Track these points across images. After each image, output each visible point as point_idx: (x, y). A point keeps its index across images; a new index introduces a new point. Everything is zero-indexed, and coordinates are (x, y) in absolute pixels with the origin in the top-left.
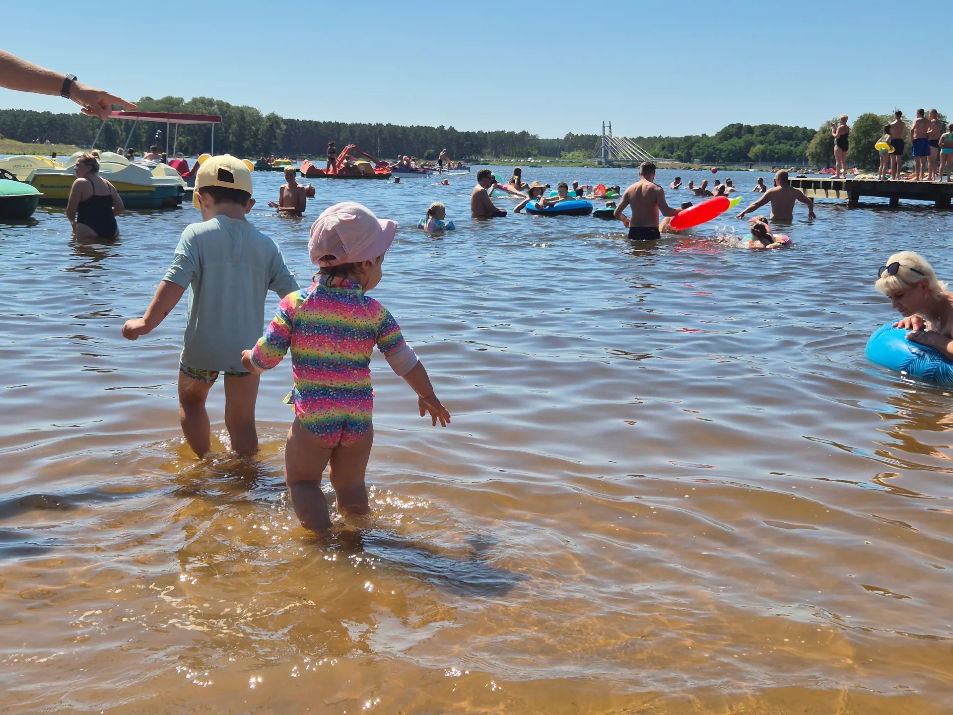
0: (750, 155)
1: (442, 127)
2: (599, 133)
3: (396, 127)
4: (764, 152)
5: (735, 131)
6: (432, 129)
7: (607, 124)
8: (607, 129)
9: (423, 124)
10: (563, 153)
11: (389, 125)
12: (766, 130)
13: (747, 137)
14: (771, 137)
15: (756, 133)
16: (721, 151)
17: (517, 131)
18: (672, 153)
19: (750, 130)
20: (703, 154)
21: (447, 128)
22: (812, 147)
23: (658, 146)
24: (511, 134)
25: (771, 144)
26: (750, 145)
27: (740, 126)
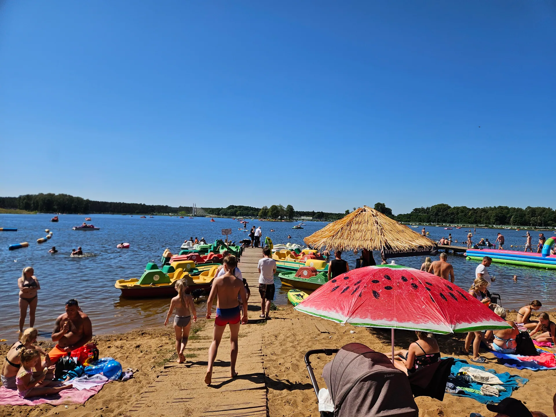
0: (237, 214)
1: (141, 204)
2: (192, 206)
3: (126, 204)
4: (240, 213)
5: (232, 207)
6: (138, 204)
7: (194, 204)
8: (194, 206)
9: (135, 203)
10: (178, 212)
11: (123, 203)
12: (241, 207)
13: (235, 209)
14: (242, 209)
15: (238, 208)
16: (228, 212)
17: (165, 205)
18: (213, 212)
19: (236, 207)
20: (223, 213)
21: (142, 204)
22: (260, 213)
23: (209, 210)
24: (163, 206)
25: (242, 211)
26: (237, 211)
27: (233, 206)
